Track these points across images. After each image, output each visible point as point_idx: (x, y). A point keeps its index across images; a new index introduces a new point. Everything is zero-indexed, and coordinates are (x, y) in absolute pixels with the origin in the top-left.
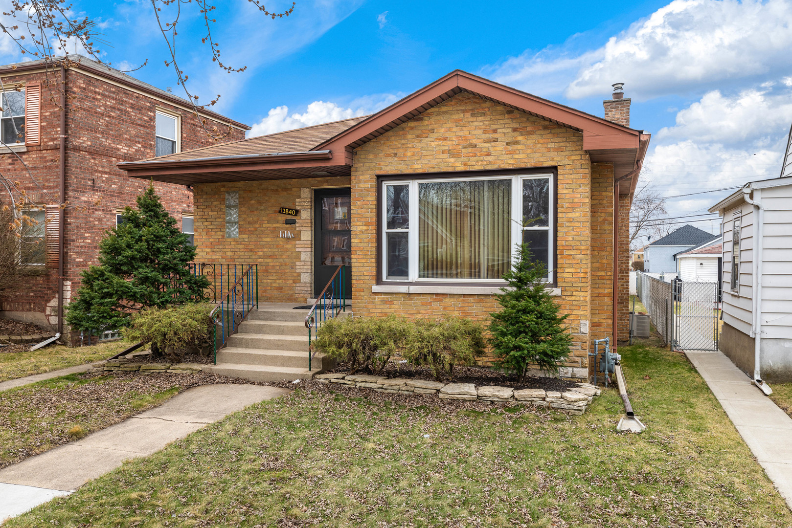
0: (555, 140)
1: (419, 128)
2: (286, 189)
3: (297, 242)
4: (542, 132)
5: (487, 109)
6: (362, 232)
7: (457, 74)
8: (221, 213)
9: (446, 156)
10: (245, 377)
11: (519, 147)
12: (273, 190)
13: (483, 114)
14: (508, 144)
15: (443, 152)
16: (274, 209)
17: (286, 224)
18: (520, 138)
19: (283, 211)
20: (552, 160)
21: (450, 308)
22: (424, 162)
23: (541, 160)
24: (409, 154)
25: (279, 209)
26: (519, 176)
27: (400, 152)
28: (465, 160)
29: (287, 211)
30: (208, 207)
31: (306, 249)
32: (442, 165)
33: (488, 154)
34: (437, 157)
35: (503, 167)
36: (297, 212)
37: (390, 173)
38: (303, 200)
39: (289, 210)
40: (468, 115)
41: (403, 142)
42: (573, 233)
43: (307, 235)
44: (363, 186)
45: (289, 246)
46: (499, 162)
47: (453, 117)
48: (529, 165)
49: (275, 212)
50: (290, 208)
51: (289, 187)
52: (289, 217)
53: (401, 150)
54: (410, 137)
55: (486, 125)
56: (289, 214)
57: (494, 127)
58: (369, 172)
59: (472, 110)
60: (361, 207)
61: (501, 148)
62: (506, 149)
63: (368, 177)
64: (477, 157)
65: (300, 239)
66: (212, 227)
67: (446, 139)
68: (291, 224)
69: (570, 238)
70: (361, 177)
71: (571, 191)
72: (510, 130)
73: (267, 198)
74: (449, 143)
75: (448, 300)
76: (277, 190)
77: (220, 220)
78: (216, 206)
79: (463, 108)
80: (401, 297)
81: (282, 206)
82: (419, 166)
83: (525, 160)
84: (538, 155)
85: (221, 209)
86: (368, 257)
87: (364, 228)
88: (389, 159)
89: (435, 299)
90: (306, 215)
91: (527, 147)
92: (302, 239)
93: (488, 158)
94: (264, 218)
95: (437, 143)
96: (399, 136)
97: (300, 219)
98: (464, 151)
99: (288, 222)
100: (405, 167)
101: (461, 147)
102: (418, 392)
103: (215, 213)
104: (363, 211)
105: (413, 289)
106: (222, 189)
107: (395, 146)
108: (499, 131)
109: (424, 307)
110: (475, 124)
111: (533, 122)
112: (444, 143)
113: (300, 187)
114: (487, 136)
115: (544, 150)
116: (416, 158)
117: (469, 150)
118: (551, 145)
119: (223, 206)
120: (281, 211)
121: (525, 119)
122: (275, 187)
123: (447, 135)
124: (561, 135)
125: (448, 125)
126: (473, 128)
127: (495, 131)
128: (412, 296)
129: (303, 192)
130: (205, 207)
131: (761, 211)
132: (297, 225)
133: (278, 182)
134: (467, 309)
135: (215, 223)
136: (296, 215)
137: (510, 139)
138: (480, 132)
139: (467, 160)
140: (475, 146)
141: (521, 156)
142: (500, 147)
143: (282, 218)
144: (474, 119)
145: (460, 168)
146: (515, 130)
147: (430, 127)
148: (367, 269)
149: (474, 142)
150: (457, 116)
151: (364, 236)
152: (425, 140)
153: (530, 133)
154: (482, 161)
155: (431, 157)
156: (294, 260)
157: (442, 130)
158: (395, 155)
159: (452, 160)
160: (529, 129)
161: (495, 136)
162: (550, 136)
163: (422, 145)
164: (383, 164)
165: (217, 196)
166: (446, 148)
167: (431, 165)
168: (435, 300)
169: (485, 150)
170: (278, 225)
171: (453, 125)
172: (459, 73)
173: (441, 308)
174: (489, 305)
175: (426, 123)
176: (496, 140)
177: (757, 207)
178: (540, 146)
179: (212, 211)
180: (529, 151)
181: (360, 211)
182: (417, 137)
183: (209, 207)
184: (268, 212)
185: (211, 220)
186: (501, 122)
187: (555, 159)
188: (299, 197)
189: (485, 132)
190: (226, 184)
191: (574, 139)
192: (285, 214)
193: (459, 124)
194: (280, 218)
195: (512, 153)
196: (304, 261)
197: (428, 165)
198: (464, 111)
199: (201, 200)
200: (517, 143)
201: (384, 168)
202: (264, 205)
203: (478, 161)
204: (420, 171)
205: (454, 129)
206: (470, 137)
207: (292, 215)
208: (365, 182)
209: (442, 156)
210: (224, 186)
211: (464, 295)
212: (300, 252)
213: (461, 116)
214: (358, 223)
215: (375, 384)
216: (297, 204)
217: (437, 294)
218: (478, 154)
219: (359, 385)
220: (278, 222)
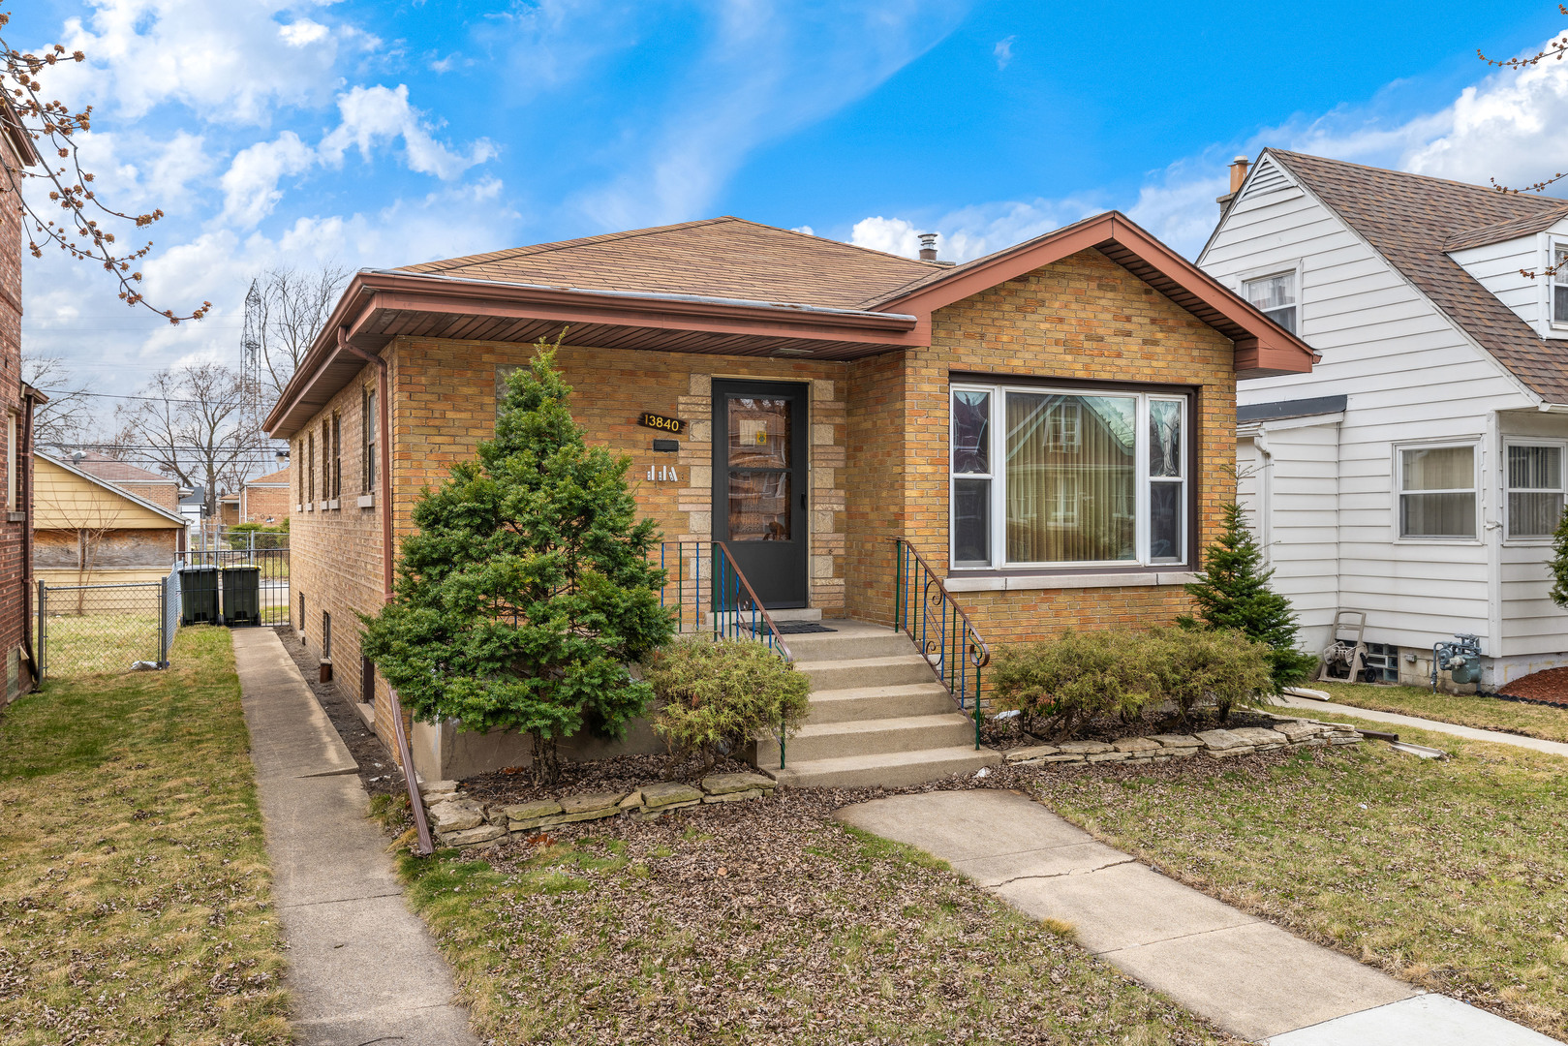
0: (1202, 345)
1: (1022, 295)
2: (653, 373)
3: (683, 491)
4: (1186, 330)
5: (1119, 281)
6: (925, 477)
7: (1113, 218)
8: (482, 415)
9: (1061, 349)
10: (875, 783)
11: (1159, 349)
12: (623, 372)
13: (1113, 289)
14: (1145, 342)
15: (1057, 342)
16: (626, 414)
17: (655, 450)
18: (1160, 336)
19: (650, 420)
20: (1197, 376)
21: (1065, 613)
22: (1028, 356)
23: (1184, 373)
24: (1005, 338)
25: (637, 415)
26: (1147, 395)
27: (990, 335)
28: (1087, 360)
29: (660, 421)
30: (446, 397)
31: (700, 507)
32: (1055, 364)
33: (1119, 355)
34: (1047, 350)
35: (1139, 378)
36: (682, 424)
37: (974, 369)
38: (694, 400)
39: (665, 419)
40: (1094, 285)
41: (996, 315)
42: (1221, 489)
43: (701, 477)
44: (926, 387)
45: (662, 500)
46: (1133, 370)
47: (1072, 284)
48: (1171, 380)
49: (629, 422)
50: (666, 415)
51: (663, 368)
52: (662, 436)
53: (992, 330)
54: (1006, 307)
55: (1117, 308)
56: (664, 429)
57: (1127, 312)
58: (938, 364)
59: (1100, 278)
60: (925, 429)
61: (1135, 348)
62: (1141, 349)
63: (933, 372)
64: (1103, 358)
65: (687, 485)
66: (454, 449)
67: (1061, 320)
68: (666, 451)
69: (1217, 497)
70: (924, 371)
71: (1217, 424)
72: (1147, 321)
73: (607, 389)
74: (1066, 327)
75: (1061, 599)
76: (632, 373)
77: (480, 433)
78: (466, 398)
79: (1087, 272)
80: (989, 597)
81: (645, 410)
82: (1020, 363)
83: (1165, 372)
84: (1179, 365)
85: (482, 405)
86: (936, 524)
87: (929, 469)
88: (972, 343)
89: (1042, 599)
90: (701, 433)
91: (1168, 351)
92: (693, 483)
93: (1118, 361)
94: (600, 435)
95: (1048, 325)
96: (990, 303)
97: (689, 441)
98: (1087, 345)
99: (658, 446)
100: (997, 361)
101: (1082, 337)
102: (1180, 754)
103: (463, 415)
104: (927, 436)
105: (1014, 583)
106: (486, 358)
107: (982, 321)
108: (1134, 319)
109: (1026, 615)
110: (1103, 302)
111: (1175, 314)
112: (1059, 326)
113: (689, 372)
114: (1119, 325)
115: (1187, 359)
116: (1016, 347)
117: (1095, 345)
118: (1195, 353)
119: (488, 400)
120: (644, 421)
121: (1165, 307)
122: (629, 366)
123: (1063, 313)
124: (1208, 338)
125: (1064, 298)
126: (1099, 308)
127: (1128, 319)
128: (1008, 595)
129: (697, 382)
130: (433, 397)
131: (1272, 461)
132: (681, 453)
133: (635, 355)
134: (1088, 612)
135: (464, 440)
136: (679, 432)
137: (1148, 336)
138: (1109, 316)
139: (1089, 361)
140: (1101, 339)
141: (1161, 364)
142: (1133, 345)
143: (645, 436)
144: (1100, 294)
145: (1081, 374)
146: (1153, 321)
147: (1040, 296)
148: (933, 547)
149: (1101, 331)
150: (1078, 285)
151: (927, 485)
152: (1030, 317)
153: (1171, 330)
154: (1110, 366)
155: (1038, 348)
156: (674, 531)
157: (1057, 305)
158: (982, 336)
159: (1069, 358)
160: (1171, 323)
161: (1128, 326)
162: (1194, 337)
163: (1025, 325)
164: (961, 350)
165: (469, 374)
166: (1061, 336)
167: (1039, 363)
168: (1043, 601)
169: (1115, 347)
170: (636, 452)
171: (1072, 298)
172: (1117, 217)
173: (1051, 613)
174: (1118, 604)
175: (1033, 287)
176: (1129, 334)
177: (1267, 455)
178: (1182, 351)
179: (455, 409)
180: (1170, 358)
181: (920, 436)
182: (1019, 309)
183: (446, 399)
184: (609, 421)
185: (453, 431)
186: (1136, 305)
187: (1200, 374)
188: (686, 393)
189: (1116, 318)
190: (498, 346)
191: (1221, 347)
192: (655, 427)
193: (1080, 297)
194: (640, 437)
195: (1149, 357)
196: (696, 533)
197: (1034, 363)
198: (1089, 278)
199: (423, 380)
200: (1155, 343)
201: (964, 359)
202: (600, 403)
203: (1104, 365)
204: (1022, 371)
205: (1074, 306)
206: (1096, 323)
207: (670, 430)
208: (930, 381)
209: (1055, 349)
210: (490, 351)
211: (1085, 589)
212: (688, 512)
213: (1084, 285)
214: (918, 460)
215: (1117, 754)
216: (681, 407)
217: (1046, 590)
218: (1106, 353)
219: (1093, 759)
220: (635, 445)
